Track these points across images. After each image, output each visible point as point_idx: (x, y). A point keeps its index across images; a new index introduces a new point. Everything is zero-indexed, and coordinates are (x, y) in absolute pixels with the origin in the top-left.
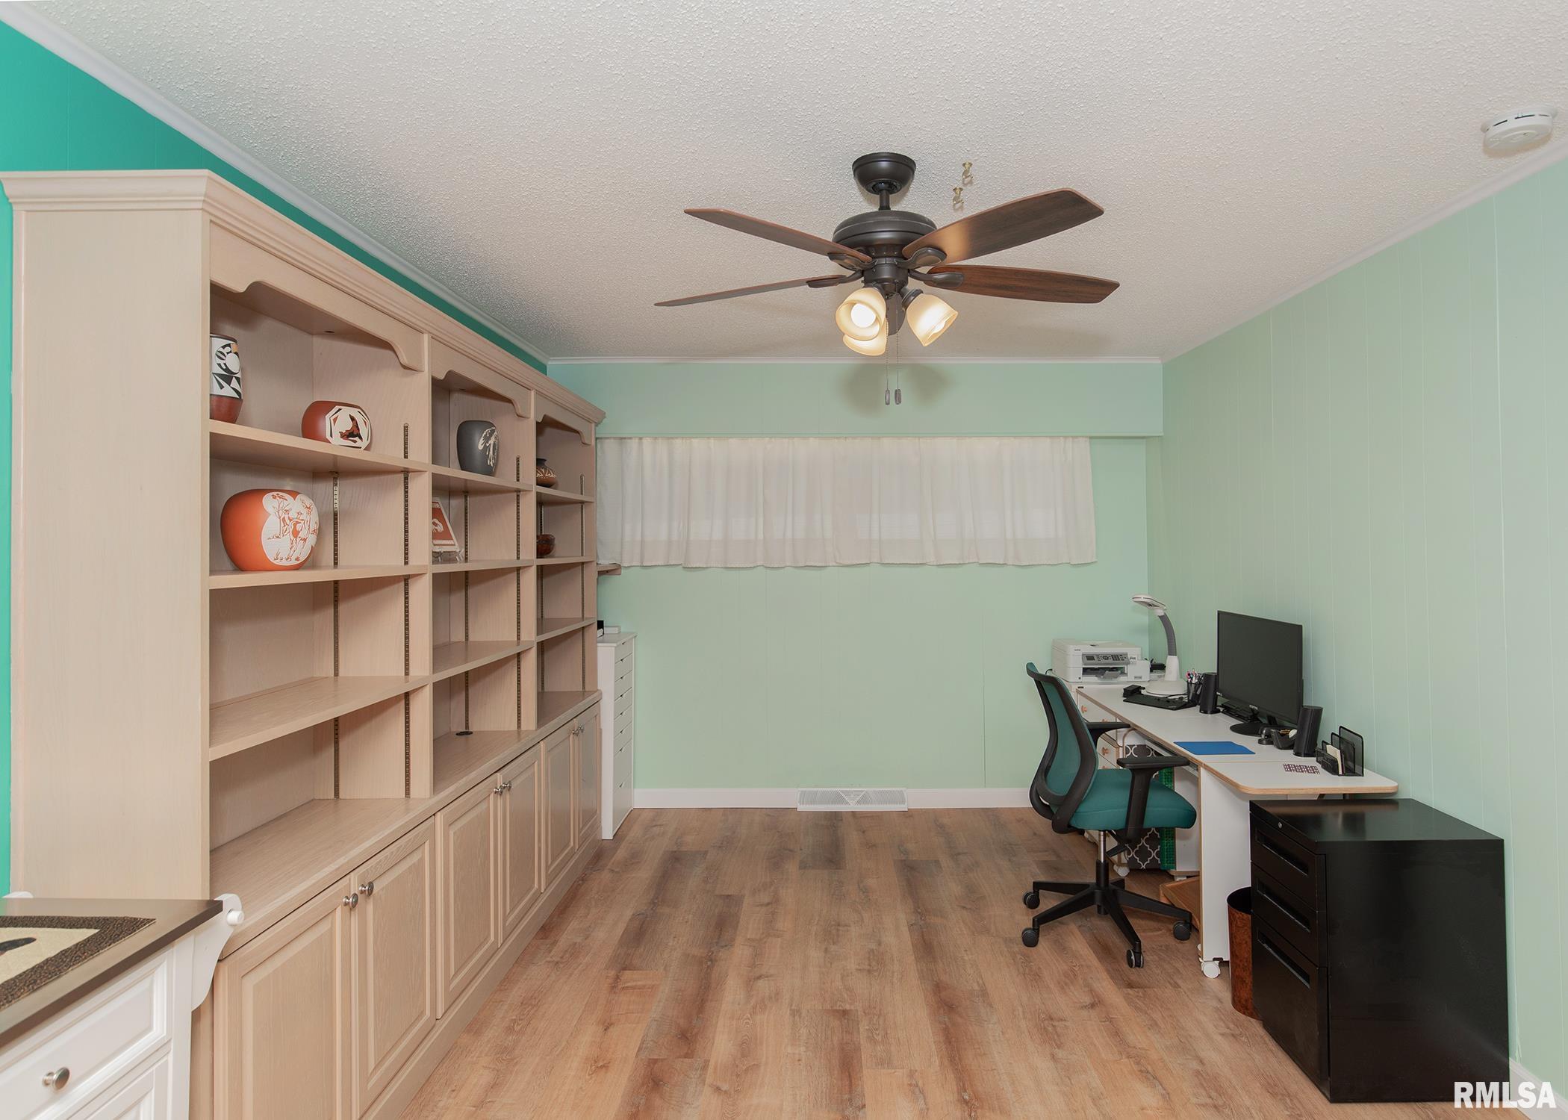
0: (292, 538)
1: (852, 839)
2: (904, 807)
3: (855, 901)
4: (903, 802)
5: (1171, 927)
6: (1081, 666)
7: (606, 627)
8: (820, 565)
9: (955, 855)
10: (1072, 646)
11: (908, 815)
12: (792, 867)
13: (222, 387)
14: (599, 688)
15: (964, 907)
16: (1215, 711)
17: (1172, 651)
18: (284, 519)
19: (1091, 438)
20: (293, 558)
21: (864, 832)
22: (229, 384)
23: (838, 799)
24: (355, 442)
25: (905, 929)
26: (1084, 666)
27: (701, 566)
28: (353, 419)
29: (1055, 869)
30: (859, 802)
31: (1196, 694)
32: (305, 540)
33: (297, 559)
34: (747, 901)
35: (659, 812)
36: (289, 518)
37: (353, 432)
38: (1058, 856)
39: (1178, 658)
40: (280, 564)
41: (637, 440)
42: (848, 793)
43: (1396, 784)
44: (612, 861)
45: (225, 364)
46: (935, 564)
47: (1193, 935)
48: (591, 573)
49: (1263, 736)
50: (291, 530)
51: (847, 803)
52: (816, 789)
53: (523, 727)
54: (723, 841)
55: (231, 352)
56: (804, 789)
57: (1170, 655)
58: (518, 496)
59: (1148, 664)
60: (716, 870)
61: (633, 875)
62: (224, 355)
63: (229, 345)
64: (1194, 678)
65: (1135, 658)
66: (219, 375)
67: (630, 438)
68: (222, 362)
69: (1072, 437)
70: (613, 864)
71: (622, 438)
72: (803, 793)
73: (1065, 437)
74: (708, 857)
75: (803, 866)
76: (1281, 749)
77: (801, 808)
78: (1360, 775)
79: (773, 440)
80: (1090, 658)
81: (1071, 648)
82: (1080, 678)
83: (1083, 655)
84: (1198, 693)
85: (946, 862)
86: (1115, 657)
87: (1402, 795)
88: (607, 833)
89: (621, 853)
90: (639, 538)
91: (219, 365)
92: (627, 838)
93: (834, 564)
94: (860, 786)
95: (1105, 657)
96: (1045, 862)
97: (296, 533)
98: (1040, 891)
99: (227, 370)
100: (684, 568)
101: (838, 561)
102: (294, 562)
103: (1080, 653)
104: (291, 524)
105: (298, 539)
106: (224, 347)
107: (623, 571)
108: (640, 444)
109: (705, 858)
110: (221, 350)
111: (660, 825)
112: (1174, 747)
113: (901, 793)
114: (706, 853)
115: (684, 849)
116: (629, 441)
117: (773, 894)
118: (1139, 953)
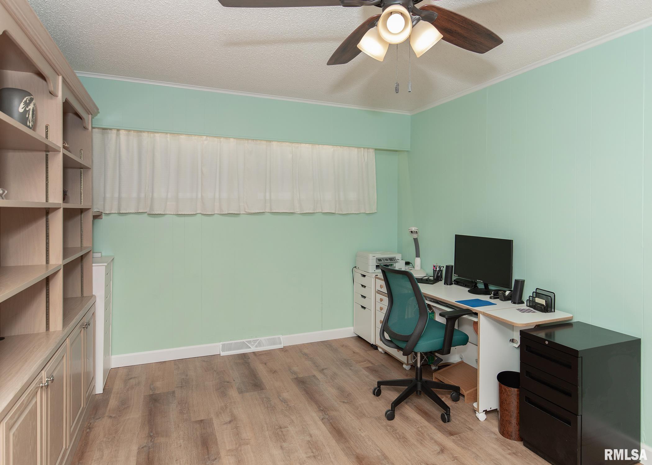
1: (262, 371)
2: (281, 346)
3: (282, 409)
4: (281, 343)
5: (449, 396)
6: (375, 264)
8: (210, 213)
9: (322, 371)
10: (371, 255)
11: (284, 350)
12: (233, 393)
14: (94, 294)
15: (344, 402)
16: (451, 284)
17: (418, 255)
19: (376, 149)
21: (265, 364)
23: (244, 345)
25: (320, 423)
26: (377, 265)
29: (375, 371)
30: (256, 347)
31: (438, 275)
34: (216, 422)
35: (130, 369)
38: (372, 363)
39: (420, 258)
41: (114, 132)
42: (249, 342)
43: (572, 316)
44: (108, 409)
47: (461, 397)
48: (89, 217)
49: (492, 295)
51: (250, 348)
52: (231, 342)
53: (52, 329)
54: (182, 382)
56: (224, 343)
57: (416, 257)
58: (47, 155)
59: (404, 262)
60: (185, 404)
61: (128, 418)
64: (437, 268)
65: (399, 259)
67: (111, 129)
69: (367, 148)
70: (109, 411)
71: (104, 129)
72: (223, 345)
73: (364, 148)
74: (176, 395)
75: (241, 392)
76: (504, 301)
77: (223, 354)
78: (553, 312)
79: (208, 138)
80: (380, 260)
81: (371, 256)
82: (375, 271)
83: (376, 259)
84: (439, 275)
85: (319, 376)
86: (391, 259)
87: (575, 320)
88: (99, 389)
89: (113, 403)
90: (116, 195)
92: (114, 391)
93: (244, 213)
94: (256, 337)
95: (387, 260)
96: (368, 367)
98: (381, 386)
101: (247, 211)
103: (375, 258)
107: (104, 216)
108: (118, 135)
109: (175, 396)
111: (134, 378)
112: (456, 304)
113: (279, 338)
114: (174, 392)
115: (157, 392)
116: (109, 131)
117: (230, 414)
118: (449, 415)
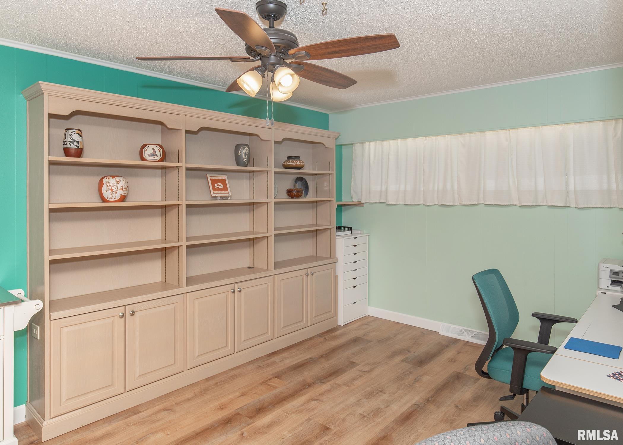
0: (111, 192)
7: (354, 230)
13: (70, 145)
18: (108, 186)
20: (113, 198)
22: (73, 144)
24: (154, 157)
27: (393, 203)
28: (153, 149)
32: (116, 192)
33: (115, 199)
36: (109, 185)
37: (153, 154)
40: (109, 200)
45: (72, 138)
46: (518, 205)
50: (110, 189)
55: (75, 133)
62: (72, 135)
63: (74, 132)
66: (70, 141)
68: (71, 137)
91: (70, 138)
97: (112, 190)
99: (73, 139)
100: (387, 204)
102: (114, 200)
104: (110, 187)
105: (113, 192)
106: (72, 132)
110: (71, 133)
